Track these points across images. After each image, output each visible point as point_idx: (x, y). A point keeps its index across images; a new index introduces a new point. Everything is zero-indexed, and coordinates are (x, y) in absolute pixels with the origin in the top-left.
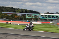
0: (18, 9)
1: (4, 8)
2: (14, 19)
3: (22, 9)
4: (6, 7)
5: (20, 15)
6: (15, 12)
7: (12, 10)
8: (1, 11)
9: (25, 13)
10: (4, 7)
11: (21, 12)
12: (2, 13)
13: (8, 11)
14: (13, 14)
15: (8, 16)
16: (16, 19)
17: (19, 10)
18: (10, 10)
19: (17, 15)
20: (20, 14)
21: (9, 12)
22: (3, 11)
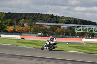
0: (62, 17)
1: (40, 16)
2: (55, 33)
3: (68, 18)
4: (42, 15)
5: (66, 28)
6: (57, 22)
7: (52, 18)
8: (34, 21)
9: (74, 23)
10: (39, 14)
11: (66, 23)
12: (35, 25)
13: (45, 21)
14: (53, 25)
15: (46, 29)
16: (59, 34)
17: (64, 19)
18: (49, 19)
19: (60, 27)
20: (64, 26)
21: (48, 22)
22: (38, 22)
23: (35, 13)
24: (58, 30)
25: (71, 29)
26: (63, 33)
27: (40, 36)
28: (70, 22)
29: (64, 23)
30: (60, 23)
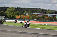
0: (49, 10)
2: (44, 19)
5: (51, 16)
7: (43, 11)
8: (32, 13)
10: (35, 8)
12: (33, 15)
13: (38, 12)
14: (43, 15)
15: (39, 17)
16: (47, 20)
17: (50, 11)
18: (41, 11)
19: (47, 16)
21: (40, 13)
22: (34, 13)
23: (33, 8)
24: (46, 17)
25: (53, 17)
26: (49, 19)
27: (35, 21)
28: (53, 13)
29: (49, 13)
30: (47, 13)
